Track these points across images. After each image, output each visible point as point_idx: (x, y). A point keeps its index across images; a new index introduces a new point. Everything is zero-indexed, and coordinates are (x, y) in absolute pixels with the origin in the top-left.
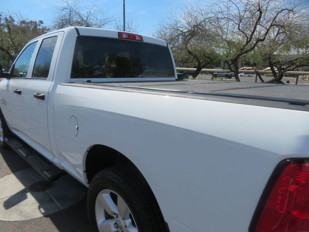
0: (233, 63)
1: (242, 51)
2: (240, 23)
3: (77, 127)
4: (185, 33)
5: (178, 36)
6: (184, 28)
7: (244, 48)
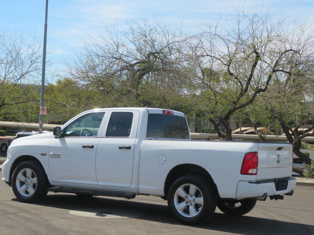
0: (221, 122)
2: (230, 63)
3: (165, 159)
4: (132, 66)
5: (121, 71)
6: (132, 57)
7: (239, 100)
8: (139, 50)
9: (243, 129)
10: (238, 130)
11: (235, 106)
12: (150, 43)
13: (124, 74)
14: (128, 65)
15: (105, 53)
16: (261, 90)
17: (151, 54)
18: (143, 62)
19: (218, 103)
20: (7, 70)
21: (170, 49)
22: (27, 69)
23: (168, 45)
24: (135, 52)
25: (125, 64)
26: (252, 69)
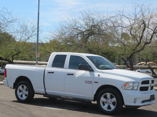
0: (128, 59)
1: (135, 51)
2: (131, 30)
4: (83, 32)
5: (77, 35)
6: (83, 28)
7: (136, 48)
8: (87, 24)
9: (142, 63)
10: (140, 63)
11: (134, 51)
12: (92, 21)
13: (79, 37)
14: (81, 32)
15: (70, 26)
16: (148, 43)
17: (92, 26)
18: (89, 30)
19: (126, 50)
20: (21, 35)
21: (102, 24)
22: (30, 35)
23: (101, 21)
24: (84, 26)
25: (79, 32)
26: (143, 32)
